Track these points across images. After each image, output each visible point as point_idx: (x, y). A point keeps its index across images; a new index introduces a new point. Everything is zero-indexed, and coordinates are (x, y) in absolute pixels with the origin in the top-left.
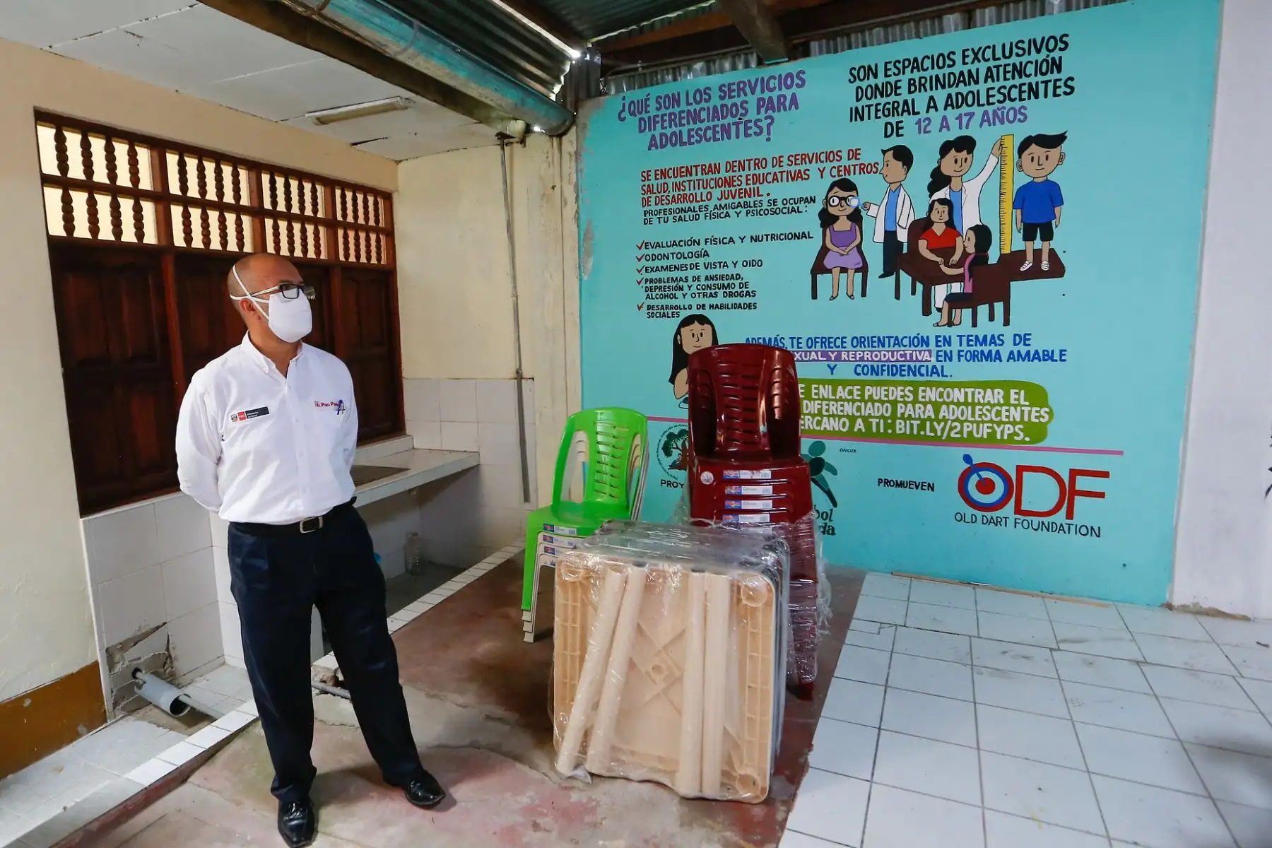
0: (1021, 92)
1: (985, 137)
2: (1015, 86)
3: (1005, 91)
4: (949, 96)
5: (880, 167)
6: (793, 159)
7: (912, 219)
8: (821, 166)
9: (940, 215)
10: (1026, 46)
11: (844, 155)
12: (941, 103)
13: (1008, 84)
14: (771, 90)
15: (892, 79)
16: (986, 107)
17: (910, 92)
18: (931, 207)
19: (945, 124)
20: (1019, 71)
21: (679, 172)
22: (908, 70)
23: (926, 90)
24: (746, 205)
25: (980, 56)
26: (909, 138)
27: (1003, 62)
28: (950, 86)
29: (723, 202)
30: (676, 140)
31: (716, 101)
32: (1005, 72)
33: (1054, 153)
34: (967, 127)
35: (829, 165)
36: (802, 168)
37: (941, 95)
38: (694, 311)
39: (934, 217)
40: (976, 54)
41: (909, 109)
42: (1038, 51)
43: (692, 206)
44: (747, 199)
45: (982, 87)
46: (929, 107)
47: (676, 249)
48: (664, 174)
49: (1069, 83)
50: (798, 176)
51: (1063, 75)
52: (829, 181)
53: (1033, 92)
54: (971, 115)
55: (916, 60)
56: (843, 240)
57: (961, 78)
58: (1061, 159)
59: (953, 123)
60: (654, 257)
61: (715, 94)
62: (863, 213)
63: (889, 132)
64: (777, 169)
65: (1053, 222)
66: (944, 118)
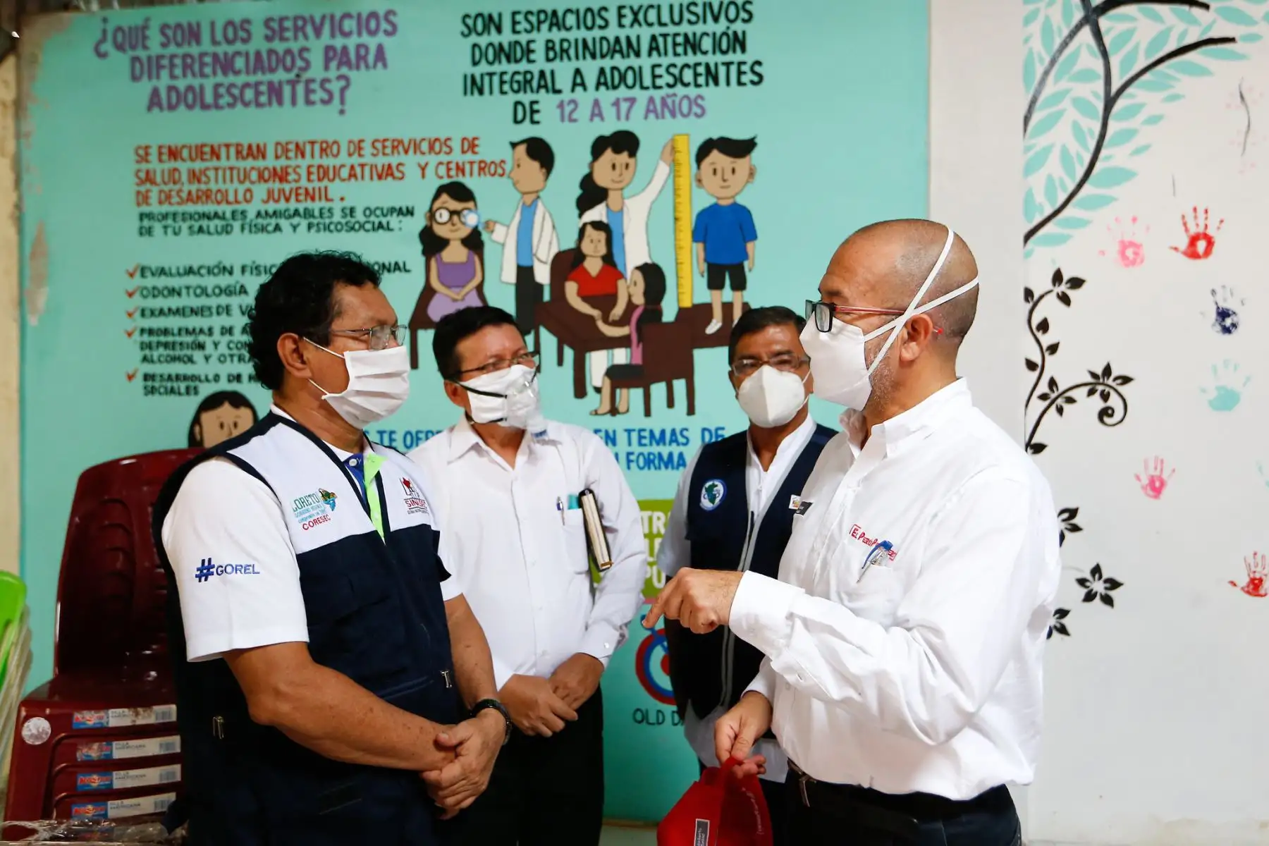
0: (696, 75)
1: (650, 133)
2: (687, 66)
3: (675, 71)
4: (602, 71)
5: (508, 167)
6: (381, 145)
7: (554, 251)
8: (422, 160)
9: (594, 247)
10: (699, 10)
11: (456, 145)
12: (591, 79)
13: (680, 61)
14: (347, 35)
15: (523, 38)
16: (652, 92)
17: (548, 60)
18: (582, 232)
19: (597, 111)
20: (693, 44)
21: (199, 152)
22: (545, 27)
23: (569, 58)
24: (308, 214)
25: (641, 17)
26: (548, 129)
27: (671, 29)
28: (603, 56)
29: (271, 207)
30: (194, 100)
31: (258, 43)
32: (675, 44)
33: (742, 164)
34: (627, 118)
35: (433, 160)
36: (394, 160)
37: (590, 69)
38: (224, 386)
39: (586, 247)
40: (635, 14)
41: (546, 83)
42: (716, 19)
43: (220, 209)
44: (309, 204)
45: (645, 62)
46: (575, 85)
47: (192, 280)
48: (174, 154)
49: (757, 68)
50: (387, 172)
51: (749, 57)
52: (433, 184)
53: (712, 76)
54: (632, 101)
55: (554, 13)
56: (457, 275)
57: (616, 48)
58: (752, 174)
59: (609, 112)
60: (156, 292)
61: (258, 31)
62: (485, 237)
63: (520, 116)
64: (355, 160)
65: (746, 264)
66: (596, 103)
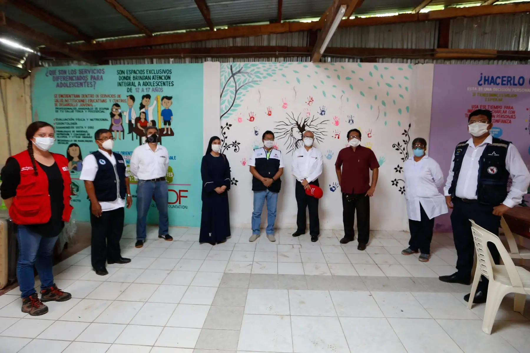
0: (161, 84)
1: (153, 95)
2: (159, 82)
3: (157, 83)
4: (144, 82)
5: (126, 100)
6: (102, 96)
7: (135, 117)
8: (110, 99)
9: (143, 116)
10: (162, 71)
11: (116, 96)
12: (142, 84)
13: (158, 81)
14: (95, 73)
15: (129, 75)
16: (153, 87)
17: (134, 80)
18: (140, 114)
19: (143, 90)
20: (161, 78)
21: (67, 96)
22: (133, 73)
23: (137, 79)
24: (88, 109)
25: (151, 72)
26: (134, 93)
27: (157, 75)
28: (144, 79)
29: (81, 107)
30: (66, 85)
31: (78, 74)
32: (157, 78)
33: (170, 101)
34: (149, 91)
35: (112, 99)
36: (104, 99)
37: (142, 82)
38: (73, 142)
39: (141, 117)
40: (150, 71)
41: (133, 84)
42: (165, 73)
43: (72, 107)
44: (89, 107)
45: (152, 81)
46: (139, 85)
47: (66, 121)
48: (62, 96)
49: (173, 83)
50: (104, 101)
51: (171, 80)
52: (112, 103)
53: (164, 84)
54: (149, 88)
55: (135, 71)
56: (117, 122)
57: (146, 78)
58: (172, 103)
59: (145, 90)
60: (59, 124)
61: (78, 72)
62: (122, 114)
63: (128, 91)
64: (97, 98)
65: (171, 120)
66: (143, 89)
